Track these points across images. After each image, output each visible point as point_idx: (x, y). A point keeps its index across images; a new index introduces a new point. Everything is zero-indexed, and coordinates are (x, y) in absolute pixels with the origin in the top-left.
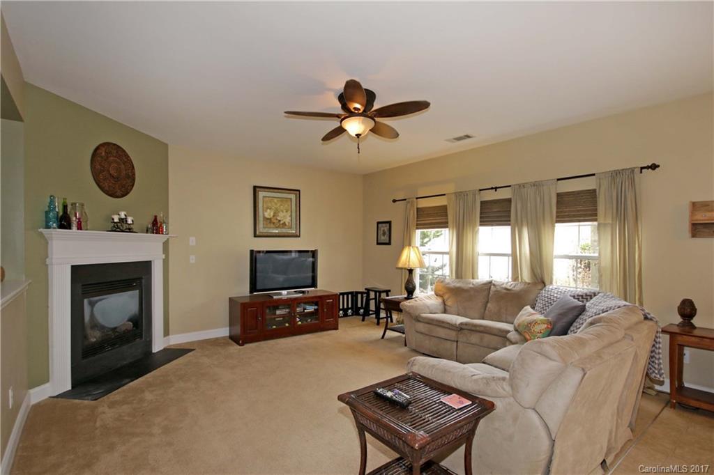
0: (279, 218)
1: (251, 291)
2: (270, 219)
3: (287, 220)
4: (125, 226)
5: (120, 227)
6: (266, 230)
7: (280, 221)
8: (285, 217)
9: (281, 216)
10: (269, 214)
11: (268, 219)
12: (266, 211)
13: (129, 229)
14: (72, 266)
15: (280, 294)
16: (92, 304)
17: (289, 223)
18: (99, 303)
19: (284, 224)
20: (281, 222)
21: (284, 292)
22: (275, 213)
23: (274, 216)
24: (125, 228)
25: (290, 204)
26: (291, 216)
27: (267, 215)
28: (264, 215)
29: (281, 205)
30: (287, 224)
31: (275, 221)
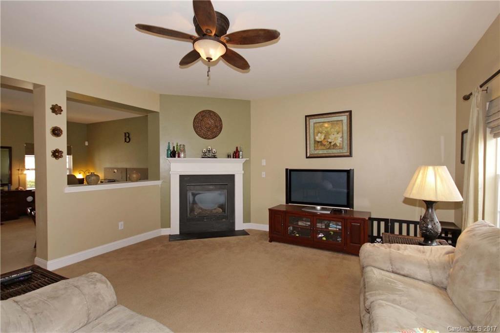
0: (329, 140)
1: (287, 202)
2: (321, 142)
3: (338, 142)
4: (211, 154)
5: (208, 155)
6: (316, 152)
7: (330, 143)
8: (338, 139)
9: (331, 138)
10: (320, 137)
11: (318, 142)
12: (317, 136)
13: (215, 156)
14: (180, 176)
15: (314, 208)
16: (194, 195)
17: (340, 144)
18: (198, 195)
19: (335, 145)
20: (332, 144)
21: (319, 207)
22: (325, 136)
23: (324, 139)
24: (210, 155)
25: (341, 126)
26: (342, 137)
27: (318, 139)
28: (314, 138)
29: (332, 128)
30: (338, 145)
31: (326, 143)
